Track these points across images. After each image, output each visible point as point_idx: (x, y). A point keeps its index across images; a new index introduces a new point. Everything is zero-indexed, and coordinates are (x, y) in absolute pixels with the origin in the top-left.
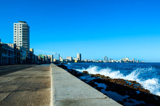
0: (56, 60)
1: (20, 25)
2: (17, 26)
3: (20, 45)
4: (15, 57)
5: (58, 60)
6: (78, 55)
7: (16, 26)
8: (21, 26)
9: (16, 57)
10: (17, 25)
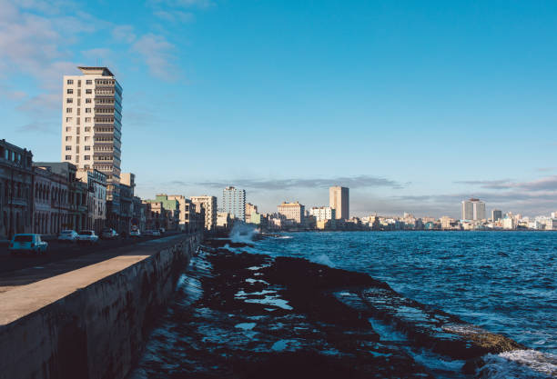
0: (228, 219)
1: (88, 82)
2: (74, 87)
3: (87, 162)
4: (70, 210)
5: (236, 219)
6: (335, 193)
7: (70, 87)
8: (89, 87)
9: (74, 211)
10: (76, 82)
